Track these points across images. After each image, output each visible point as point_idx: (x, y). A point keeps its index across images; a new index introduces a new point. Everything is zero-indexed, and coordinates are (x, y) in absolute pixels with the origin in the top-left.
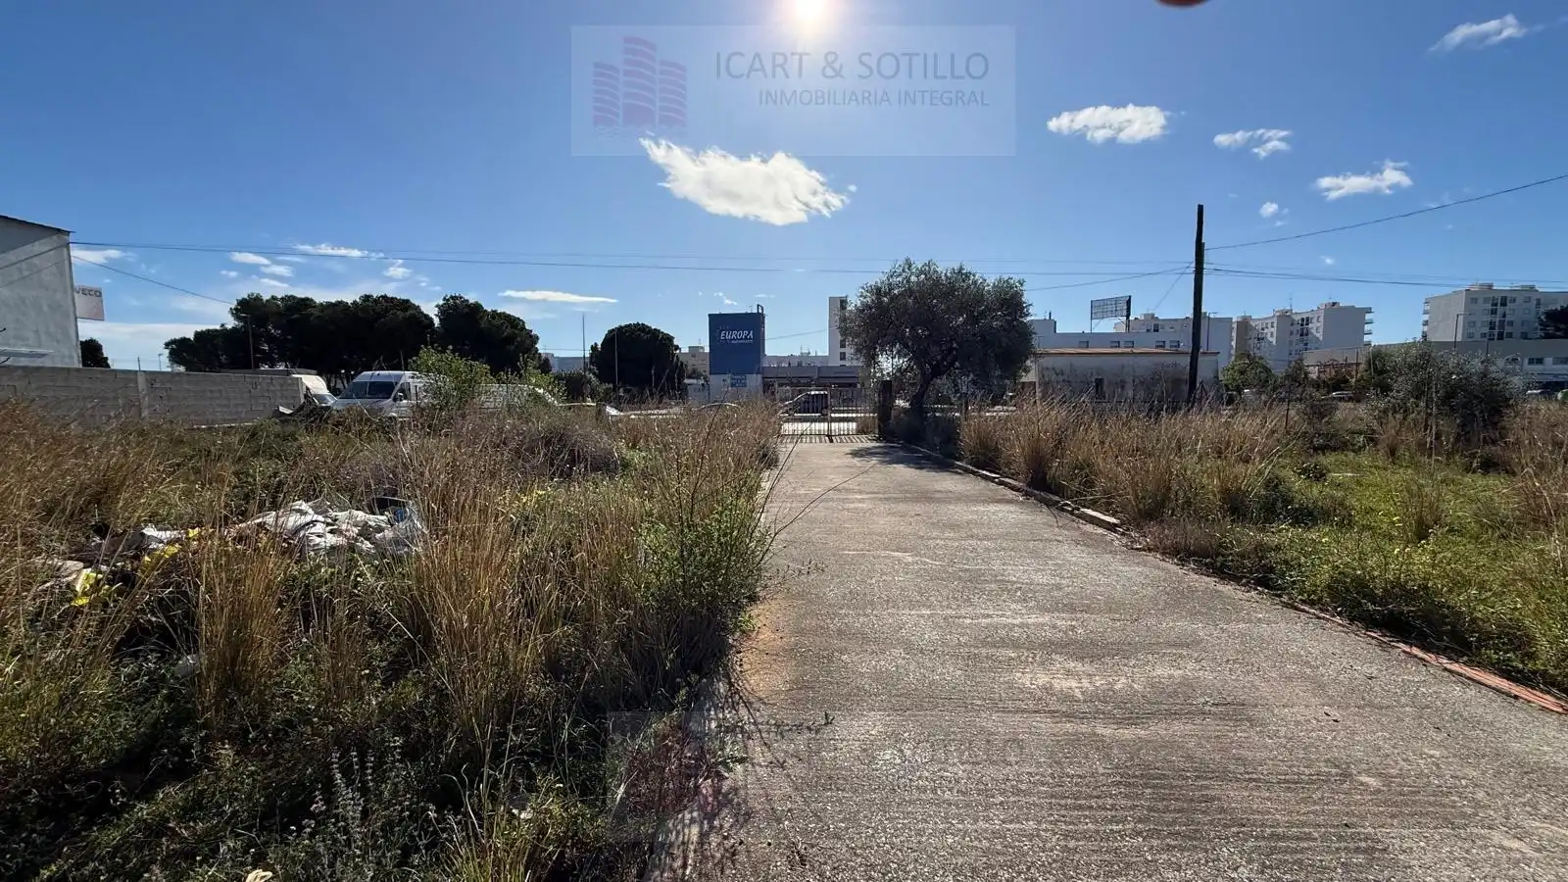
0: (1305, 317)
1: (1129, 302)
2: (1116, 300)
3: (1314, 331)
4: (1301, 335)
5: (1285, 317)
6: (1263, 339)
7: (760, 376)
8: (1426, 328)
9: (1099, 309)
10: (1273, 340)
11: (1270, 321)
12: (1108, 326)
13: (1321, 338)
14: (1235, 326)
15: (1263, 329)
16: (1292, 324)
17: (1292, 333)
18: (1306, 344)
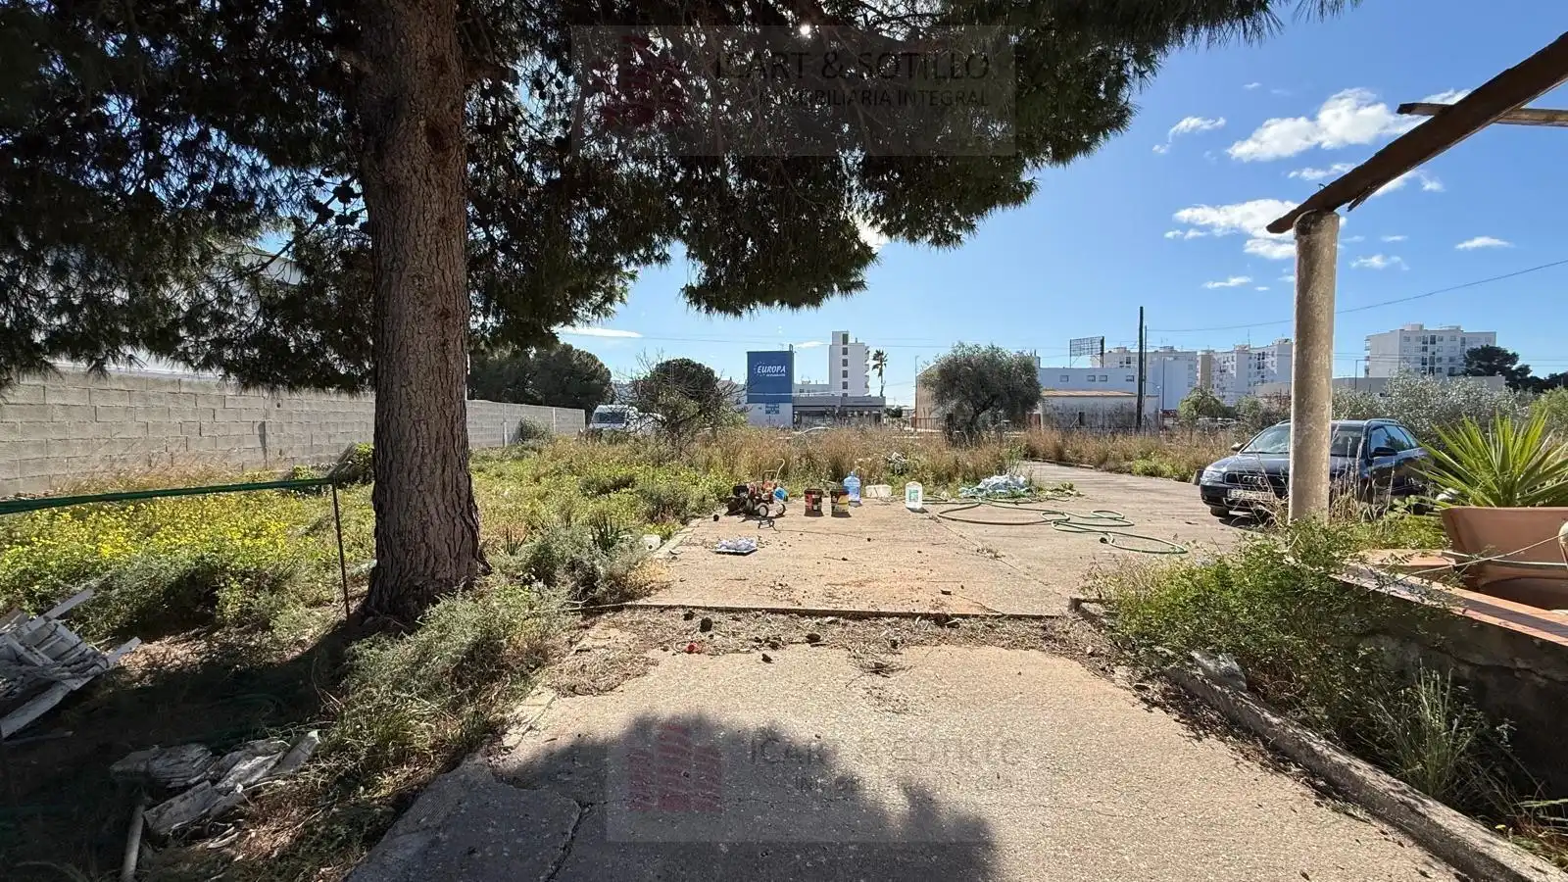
0: (1261, 351)
1: (1102, 342)
2: (1092, 340)
3: (1269, 365)
4: (1259, 368)
5: (1243, 351)
6: (1224, 371)
7: (791, 405)
8: (1368, 363)
9: (1077, 347)
10: (1234, 372)
11: (1230, 355)
12: (1085, 362)
13: (1276, 372)
14: (1199, 359)
15: (1224, 362)
16: (1250, 358)
17: (1250, 366)
18: (1263, 377)
